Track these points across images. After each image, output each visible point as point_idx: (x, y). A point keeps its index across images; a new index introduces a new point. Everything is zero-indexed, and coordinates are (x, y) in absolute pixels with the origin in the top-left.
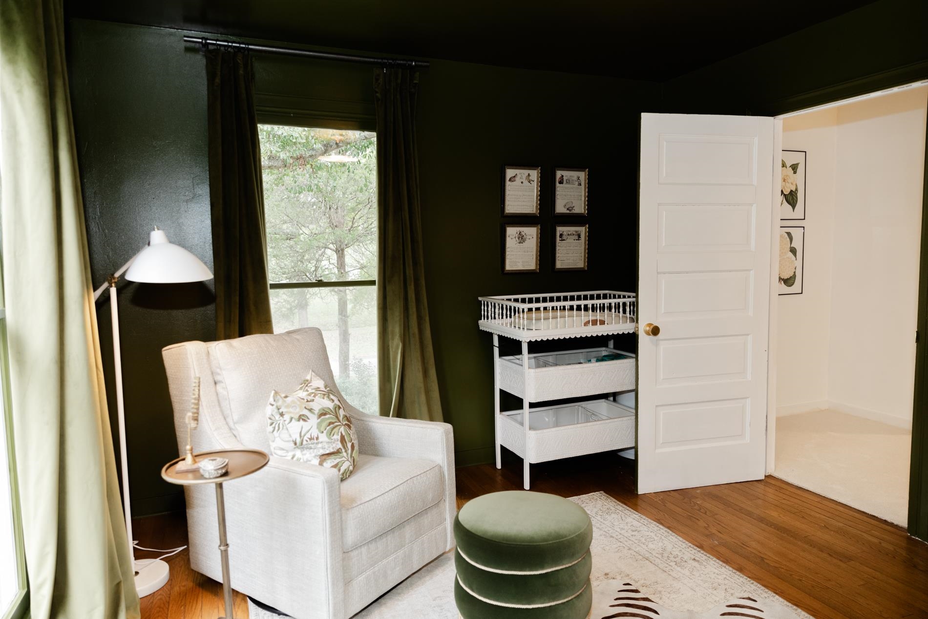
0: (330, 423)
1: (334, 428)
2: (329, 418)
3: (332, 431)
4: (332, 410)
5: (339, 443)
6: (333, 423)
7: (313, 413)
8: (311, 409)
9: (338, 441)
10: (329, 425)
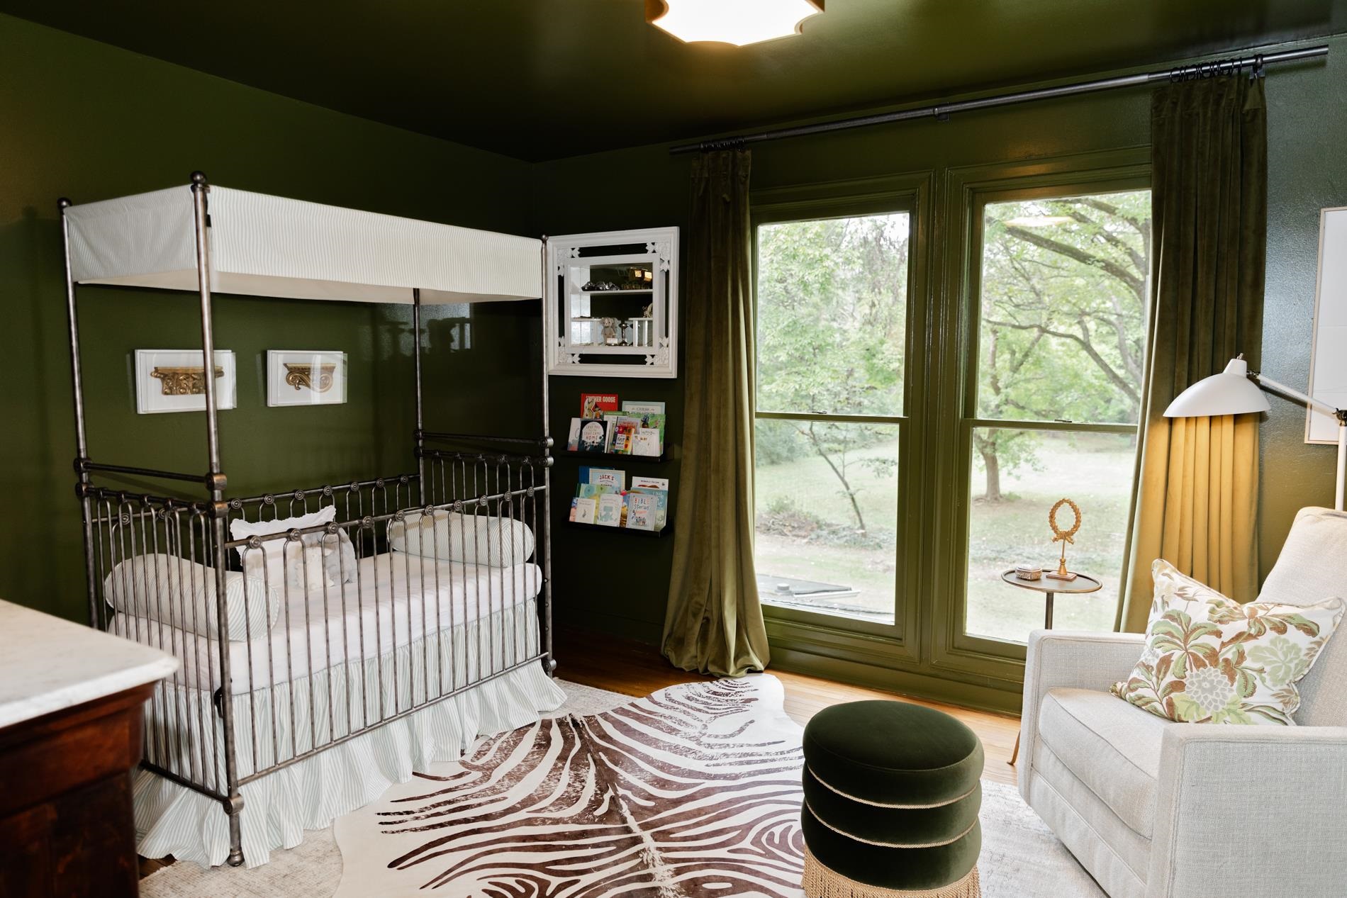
0: (1169, 633)
1: (1168, 641)
2: (1173, 627)
3: (1162, 642)
4: (1191, 624)
5: (1157, 661)
6: (1173, 636)
7: (1163, 608)
8: (1167, 603)
9: (1157, 657)
10: (1166, 634)
